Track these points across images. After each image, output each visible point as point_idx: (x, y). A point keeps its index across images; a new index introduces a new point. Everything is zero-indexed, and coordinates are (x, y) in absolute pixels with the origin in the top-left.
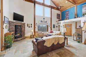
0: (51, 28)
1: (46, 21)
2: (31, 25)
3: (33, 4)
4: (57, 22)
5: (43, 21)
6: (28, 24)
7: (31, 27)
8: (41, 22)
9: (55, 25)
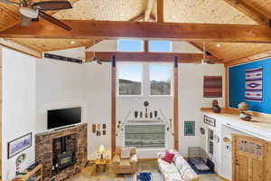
0: (176, 135)
1: (156, 113)
2: (104, 126)
3: (110, 63)
4: (203, 109)
5: (141, 113)
6: (94, 126)
7: (104, 133)
8: (136, 116)
9: (193, 123)
